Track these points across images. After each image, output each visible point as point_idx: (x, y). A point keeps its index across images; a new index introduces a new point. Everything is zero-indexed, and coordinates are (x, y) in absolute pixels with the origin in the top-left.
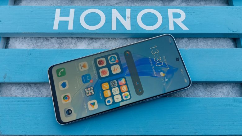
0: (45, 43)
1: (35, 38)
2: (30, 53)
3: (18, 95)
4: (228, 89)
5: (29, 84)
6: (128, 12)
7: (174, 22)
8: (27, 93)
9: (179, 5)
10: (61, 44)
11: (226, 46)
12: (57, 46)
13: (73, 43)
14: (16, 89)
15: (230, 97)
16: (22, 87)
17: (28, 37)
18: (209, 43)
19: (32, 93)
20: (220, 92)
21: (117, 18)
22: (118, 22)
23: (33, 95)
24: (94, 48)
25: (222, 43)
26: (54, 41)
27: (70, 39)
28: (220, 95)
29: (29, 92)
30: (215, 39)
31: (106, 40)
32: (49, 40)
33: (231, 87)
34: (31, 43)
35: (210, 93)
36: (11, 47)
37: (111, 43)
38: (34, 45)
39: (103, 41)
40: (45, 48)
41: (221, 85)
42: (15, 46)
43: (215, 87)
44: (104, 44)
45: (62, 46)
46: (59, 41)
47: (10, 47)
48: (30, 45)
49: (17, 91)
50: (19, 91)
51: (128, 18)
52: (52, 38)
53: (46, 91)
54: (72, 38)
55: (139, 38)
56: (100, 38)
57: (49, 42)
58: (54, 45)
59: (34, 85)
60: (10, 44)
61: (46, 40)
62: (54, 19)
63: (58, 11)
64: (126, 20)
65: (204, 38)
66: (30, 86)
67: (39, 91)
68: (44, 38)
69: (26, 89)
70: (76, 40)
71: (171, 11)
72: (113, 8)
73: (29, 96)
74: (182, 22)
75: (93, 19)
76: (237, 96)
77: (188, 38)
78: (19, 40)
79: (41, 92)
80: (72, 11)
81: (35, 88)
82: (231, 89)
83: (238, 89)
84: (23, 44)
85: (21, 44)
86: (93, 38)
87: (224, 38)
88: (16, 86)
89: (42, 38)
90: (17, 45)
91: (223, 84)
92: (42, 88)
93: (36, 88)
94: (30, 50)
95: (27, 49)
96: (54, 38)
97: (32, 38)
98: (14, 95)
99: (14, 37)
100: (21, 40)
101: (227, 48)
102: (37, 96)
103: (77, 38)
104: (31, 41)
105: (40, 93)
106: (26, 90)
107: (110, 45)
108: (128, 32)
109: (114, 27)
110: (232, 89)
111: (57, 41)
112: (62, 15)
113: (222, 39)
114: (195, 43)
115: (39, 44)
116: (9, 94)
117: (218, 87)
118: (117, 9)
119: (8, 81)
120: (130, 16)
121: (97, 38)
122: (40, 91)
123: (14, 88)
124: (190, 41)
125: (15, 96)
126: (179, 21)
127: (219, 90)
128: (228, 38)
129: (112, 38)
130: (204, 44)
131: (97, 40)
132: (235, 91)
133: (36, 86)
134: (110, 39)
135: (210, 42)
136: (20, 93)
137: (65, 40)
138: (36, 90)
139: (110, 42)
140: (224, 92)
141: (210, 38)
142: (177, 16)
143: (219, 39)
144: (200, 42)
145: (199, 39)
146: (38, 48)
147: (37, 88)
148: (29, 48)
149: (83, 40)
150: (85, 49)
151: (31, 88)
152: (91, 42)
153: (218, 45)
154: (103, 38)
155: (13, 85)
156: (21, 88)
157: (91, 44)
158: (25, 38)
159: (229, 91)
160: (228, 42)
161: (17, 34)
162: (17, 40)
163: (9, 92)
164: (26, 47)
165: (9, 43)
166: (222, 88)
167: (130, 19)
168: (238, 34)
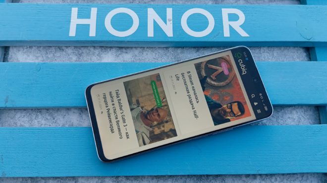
0: (58, 54)
1: (44, 47)
2: (39, 68)
3: (25, 125)
4: (299, 114)
5: (39, 110)
6: (169, 12)
7: (230, 26)
8: (36, 121)
9: (236, 2)
10: (80, 55)
11: (298, 57)
12: (74, 58)
13: (96, 54)
14: (21, 116)
15: (301, 124)
16: (30, 114)
17: (35, 46)
18: (275, 54)
19: (43, 122)
20: (289, 118)
21: (154, 20)
22: (156, 26)
23: (45, 124)
24: (124, 61)
25: (292, 54)
26: (69, 51)
27: (92, 49)
29: (40, 120)
30: (282, 48)
31: (140, 50)
32: (63, 50)
33: (302, 112)
34: (39, 55)
35: (277, 119)
36: (12, 60)
37: (147, 54)
38: (43, 57)
39: (136, 52)
40: (58, 61)
41: (290, 109)
42: (17, 59)
43: (283, 111)
44: (137, 55)
45: (81, 58)
46: (77, 52)
47: (10, 59)
48: (37, 57)
49: (23, 119)
50: (26, 119)
51: (170, 20)
52: (67, 47)
53: (62, 119)
54: (94, 47)
55: (184, 47)
56: (132, 48)
57: (64, 53)
58: (71, 56)
59: (45, 110)
60: (10, 56)
61: (58, 50)
62: (70, 21)
63: (75, 11)
64: (166, 23)
65: (269, 47)
66: (40, 112)
67: (52, 119)
68: (57, 48)
69: (34, 116)
70: (100, 50)
71: (225, 12)
72: (149, 7)
73: (40, 125)
74: (240, 26)
75: (122, 22)
76: (310, 123)
78: (22, 50)
79: (56, 119)
80: (94, 11)
81: (47, 114)
82: (302, 114)
83: (312, 113)
84: (28, 56)
85: (25, 56)
86: (122, 48)
87: (295, 47)
88: (21, 113)
89: (53, 48)
90: (19, 57)
91: (293, 107)
92: (56, 115)
93: (49, 115)
94: (38, 64)
95: (35, 63)
96: (69, 48)
97: (40, 47)
98: (19, 125)
99: (15, 47)
100: (25, 50)
101: (298, 60)
102: (50, 125)
103: (101, 47)
104: (39, 52)
105: (54, 121)
106: (36, 117)
107: (146, 57)
108: (170, 40)
109: (151, 33)
110: (304, 113)
111: (75, 51)
112: (80, 16)
113: (292, 48)
114: (257, 54)
115: (49, 56)
116: (12, 123)
117: (286, 112)
118: (154, 9)
119: (12, 106)
120: (171, 18)
121: (128, 48)
122: (54, 119)
123: (18, 115)
125: (21, 125)
126: (236, 25)
128: (300, 47)
129: (147, 47)
130: (268, 54)
131: (128, 50)
132: (308, 117)
133: (48, 113)
134: (146, 48)
135: (276, 52)
136: (27, 122)
137: (84, 50)
138: (49, 118)
139: (145, 53)
140: (294, 117)
141: (277, 47)
142: (233, 18)
143: (288, 48)
144: (264, 52)
145: (262, 49)
146: (48, 62)
147: (51, 115)
148: (37, 61)
149: (109, 49)
150: (113, 63)
151: (42, 115)
152: (119, 53)
153: (287, 57)
154: (135, 47)
155: (17, 111)
156: (28, 114)
157: (120, 56)
158: (31, 47)
159: (300, 117)
160: (299, 52)
161: (21, 42)
162: (19, 51)
163: (12, 120)
164: (33, 60)
165: (8, 54)
166: (291, 113)
167: (171, 22)
168: (313, 43)
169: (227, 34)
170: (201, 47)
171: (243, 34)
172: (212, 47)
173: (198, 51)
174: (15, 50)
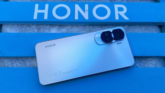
0: (27, 29)
1: (21, 25)
2: (17, 35)
3: (10, 66)
4: (156, 61)
5: (17, 58)
6: (87, 6)
7: (119, 14)
8: (15, 64)
9: (122, 1)
10: (39, 29)
12: (36, 31)
13: (48, 29)
15: (157, 67)
16: (12, 60)
17: (16, 24)
18: (143, 29)
19: (19, 65)
20: (151, 64)
21: (78, 11)
22: (79, 14)
23: (20, 66)
24: (62, 32)
25: (152, 29)
26: (34, 27)
27: (46, 26)
28: (151, 66)
29: (17, 63)
30: (147, 26)
31: (71, 26)
32: (30, 26)
34: (18, 29)
35: (144, 64)
37: (74, 29)
38: (20, 30)
39: (69, 28)
40: (28, 32)
41: (151, 59)
42: (6, 31)
43: (147, 60)
44: (69, 29)
45: (40, 30)
46: (37, 27)
47: (3, 31)
48: (17, 30)
49: (8, 63)
50: (10, 63)
51: (87, 11)
52: (32, 25)
53: (29, 63)
54: (47, 25)
55: (94, 25)
56: (66, 25)
57: (31, 28)
58: (34, 30)
59: (20, 58)
60: (3, 29)
61: (28, 26)
62: (34, 11)
63: (37, 6)
64: (85, 12)
65: (139, 25)
66: (18, 59)
68: (27, 25)
69: (15, 61)
70: (50, 26)
72: (76, 4)
73: (17, 66)
74: (124, 14)
75: (62, 12)
76: (162, 66)
77: (128, 25)
78: (9, 26)
79: (26, 63)
80: (47, 6)
81: (21, 60)
82: (158, 61)
83: (163, 61)
84: (12, 29)
85: (11, 29)
86: (61, 25)
88: (8, 60)
89: (25, 25)
90: (8, 30)
91: (153, 58)
92: (26, 61)
96: (34, 25)
97: (19, 25)
98: (6, 66)
99: (6, 24)
100: (11, 26)
101: (155, 32)
102: (23, 66)
103: (50, 25)
104: (18, 27)
105: (25, 64)
108: (87, 21)
109: (76, 18)
111: (36, 27)
113: (152, 26)
114: (133, 29)
115: (23, 30)
116: (3, 65)
117: (149, 60)
118: (78, 5)
119: (3, 56)
121: (65, 25)
122: (25, 63)
123: (6, 61)
124: (130, 27)
125: (7, 66)
126: (122, 14)
127: (150, 62)
128: (156, 25)
129: (75, 25)
130: (139, 29)
131: (65, 27)
132: (161, 63)
134: (74, 25)
135: (143, 28)
136: (10, 64)
137: (42, 27)
138: (22, 62)
139: (73, 28)
140: (154, 63)
141: (144, 25)
142: (120, 9)
143: (150, 26)
144: (137, 28)
145: (136, 26)
146: (22, 32)
147: (23, 61)
148: (16, 32)
149: (54, 26)
150: (57, 33)
151: (18, 61)
152: (60, 28)
153: (149, 31)
154: (68, 25)
155: (5, 58)
156: (11, 60)
157: (60, 30)
158: (14, 25)
159: (157, 63)
160: (156, 28)
161: (8, 22)
162: (7, 27)
163: (3, 63)
164: (15, 32)
165: (2, 28)
166: (152, 61)
167: (88, 11)
168: (163, 23)
169: (117, 18)
170: (103, 25)
171: (126, 18)
172: (109, 25)
173: (101, 27)
174: (5, 26)
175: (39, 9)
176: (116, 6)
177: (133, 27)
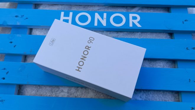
4: (164, 64)
6: (105, 15)
7: (133, 22)
11: (164, 37)
15: (164, 68)
17: (44, 29)
18: (154, 36)
20: (159, 65)
21: (98, 19)
22: (99, 21)
28: (158, 67)
30: (158, 33)
35: (153, 66)
41: (159, 61)
42: (36, 33)
47: (33, 34)
51: (105, 19)
55: (111, 31)
62: (60, 18)
63: (62, 13)
64: (103, 20)
72: (96, 13)
77: (141, 32)
80: (71, 14)
82: (166, 64)
84: (41, 33)
85: (40, 33)
87: (164, 33)
97: (46, 29)
99: (36, 29)
100: (40, 30)
108: (104, 27)
109: (96, 24)
118: (98, 13)
120: (106, 18)
124: (142, 34)
126: (136, 22)
127: (158, 64)
128: (167, 33)
130: (151, 36)
140: (161, 65)
142: (135, 18)
144: (149, 35)
153: (160, 37)
158: (42, 29)
160: (166, 35)
161: (38, 26)
162: (37, 30)
166: (160, 63)
167: (106, 19)
168: (172, 31)
169: (131, 25)
170: (119, 31)
171: (139, 26)
172: (124, 32)
173: (118, 33)
174: (35, 30)
175: (64, 16)
176: (131, 16)
177: (146, 34)
